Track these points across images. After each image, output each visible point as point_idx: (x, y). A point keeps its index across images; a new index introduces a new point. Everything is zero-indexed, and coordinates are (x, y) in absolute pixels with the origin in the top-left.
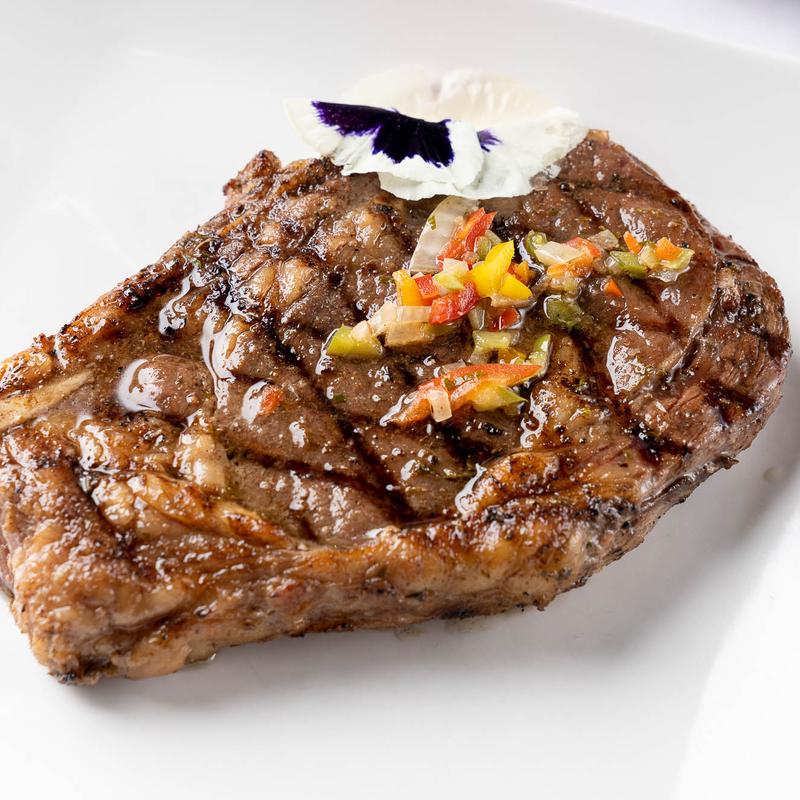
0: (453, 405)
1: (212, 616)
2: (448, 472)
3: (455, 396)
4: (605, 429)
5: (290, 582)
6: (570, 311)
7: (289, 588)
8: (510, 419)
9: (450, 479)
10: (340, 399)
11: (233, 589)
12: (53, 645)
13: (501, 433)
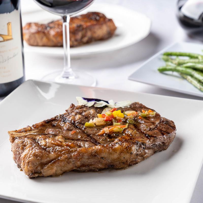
0: (109, 131)
1: (61, 159)
2: (108, 140)
3: (110, 129)
4: (139, 134)
5: (77, 153)
6: (132, 121)
7: (77, 154)
8: (120, 134)
9: (109, 141)
10: (87, 132)
11: (65, 155)
12: (29, 165)
13: (118, 135)
